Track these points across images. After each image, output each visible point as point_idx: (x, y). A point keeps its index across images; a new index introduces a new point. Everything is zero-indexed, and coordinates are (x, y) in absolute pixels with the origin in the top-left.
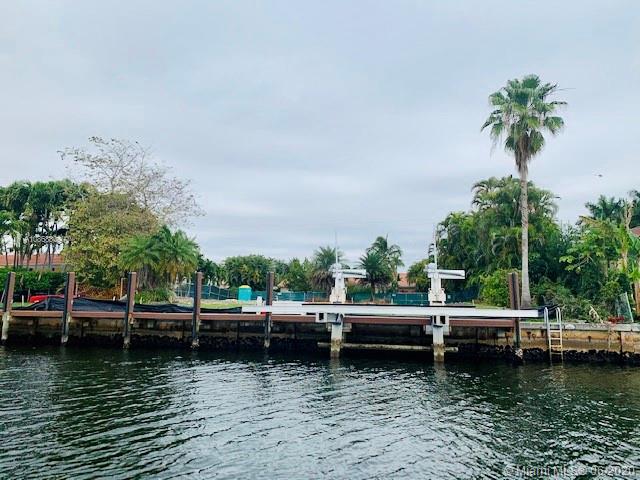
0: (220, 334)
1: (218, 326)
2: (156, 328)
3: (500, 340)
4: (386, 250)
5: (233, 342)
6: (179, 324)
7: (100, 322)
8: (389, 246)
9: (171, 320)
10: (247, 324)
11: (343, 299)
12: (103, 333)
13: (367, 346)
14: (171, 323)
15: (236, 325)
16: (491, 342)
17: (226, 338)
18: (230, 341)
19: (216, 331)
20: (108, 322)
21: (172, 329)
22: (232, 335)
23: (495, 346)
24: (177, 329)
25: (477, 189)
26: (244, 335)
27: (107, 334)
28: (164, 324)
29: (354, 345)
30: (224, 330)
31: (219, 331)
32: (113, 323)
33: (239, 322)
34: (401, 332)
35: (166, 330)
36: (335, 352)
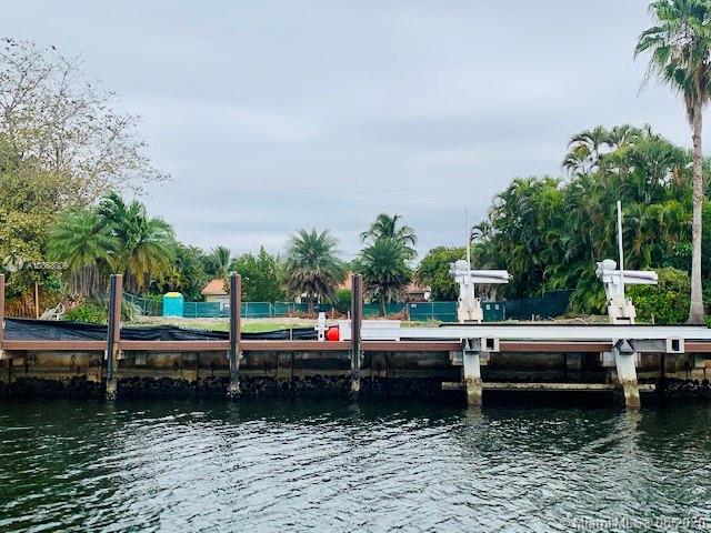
0: (261, 373)
1: (257, 359)
2: (150, 366)
3: (694, 372)
4: (392, 235)
5: (285, 385)
6: (191, 358)
7: (43, 358)
8: (397, 228)
9: (172, 352)
10: (306, 356)
11: (478, 315)
12: (47, 377)
13: (519, 386)
14: (173, 356)
15: (289, 357)
16: (683, 376)
17: (272, 379)
18: (280, 384)
19: (254, 368)
20: (57, 358)
21: (176, 366)
22: (284, 374)
23: (688, 381)
24: (188, 365)
25: (577, 144)
26: (302, 374)
27: (56, 377)
28: (161, 358)
29: (499, 385)
30: (266, 366)
31: (259, 367)
32: (67, 359)
33: (292, 353)
34: (551, 363)
35: (165, 368)
36: (475, 396)
